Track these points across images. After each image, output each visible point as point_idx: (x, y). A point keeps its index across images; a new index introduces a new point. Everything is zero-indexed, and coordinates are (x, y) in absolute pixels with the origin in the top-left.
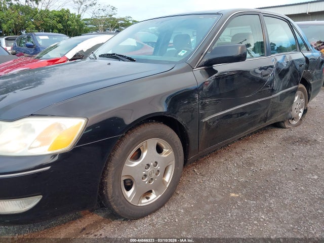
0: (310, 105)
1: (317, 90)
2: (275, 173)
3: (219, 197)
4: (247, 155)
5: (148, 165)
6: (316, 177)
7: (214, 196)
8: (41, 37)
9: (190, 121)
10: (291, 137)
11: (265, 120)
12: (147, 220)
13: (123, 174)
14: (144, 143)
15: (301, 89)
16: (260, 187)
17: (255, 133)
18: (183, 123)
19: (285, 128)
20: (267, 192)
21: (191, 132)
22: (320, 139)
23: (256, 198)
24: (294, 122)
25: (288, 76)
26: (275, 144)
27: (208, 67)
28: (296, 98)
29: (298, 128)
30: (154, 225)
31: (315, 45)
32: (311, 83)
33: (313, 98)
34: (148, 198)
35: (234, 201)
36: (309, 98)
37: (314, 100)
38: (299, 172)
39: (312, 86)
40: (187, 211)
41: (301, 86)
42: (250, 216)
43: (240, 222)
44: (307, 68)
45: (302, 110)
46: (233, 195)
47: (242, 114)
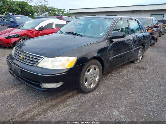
0: (144, 54)
1: (147, 48)
2: (133, 79)
3: (114, 87)
4: (121, 73)
5: (92, 74)
6: (147, 80)
7: (113, 87)
8: (17, 18)
9: (105, 59)
10: (137, 67)
11: (128, 59)
12: (91, 94)
13: (85, 77)
14: (91, 66)
15: (141, 48)
16: (128, 84)
17: (124, 65)
18: (103, 60)
19: (135, 63)
20: (131, 85)
21: (105, 63)
22: (148, 67)
23: (128, 87)
24: (138, 61)
25: (137, 42)
26: (132, 69)
27: (111, 40)
28: (140, 51)
29: (140, 63)
30: (94, 95)
31: (146, 28)
32: (145, 45)
33: (145, 51)
34: (91, 86)
35: (120, 88)
36: (144, 51)
37: (146, 52)
38: (141, 79)
39: (145, 47)
40: (104, 91)
41: (141, 46)
42: (126, 92)
43: (123, 94)
44: (144, 39)
45: (141, 56)
46: (119, 86)
47: (121, 57)
